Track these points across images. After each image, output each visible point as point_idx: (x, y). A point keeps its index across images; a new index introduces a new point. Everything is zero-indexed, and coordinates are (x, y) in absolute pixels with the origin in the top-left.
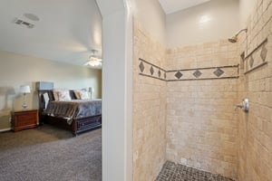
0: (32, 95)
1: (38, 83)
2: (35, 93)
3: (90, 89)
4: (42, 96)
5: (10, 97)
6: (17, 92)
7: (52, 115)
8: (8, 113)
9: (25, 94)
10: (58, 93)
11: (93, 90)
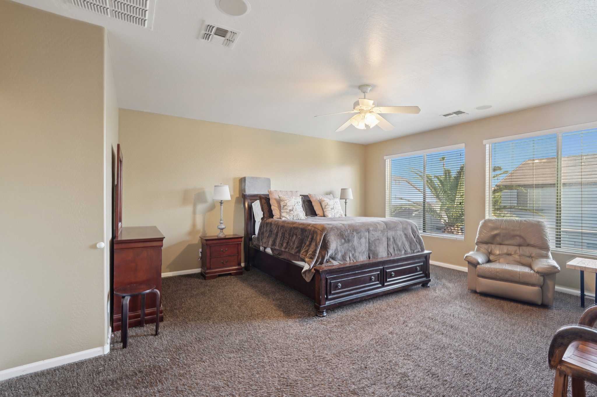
0: (233, 204)
1: (243, 181)
2: (238, 201)
3: (343, 191)
4: (250, 208)
5: (201, 207)
6: (209, 198)
7: (269, 251)
8: (196, 240)
9: (221, 203)
10: (279, 202)
11: (350, 195)
